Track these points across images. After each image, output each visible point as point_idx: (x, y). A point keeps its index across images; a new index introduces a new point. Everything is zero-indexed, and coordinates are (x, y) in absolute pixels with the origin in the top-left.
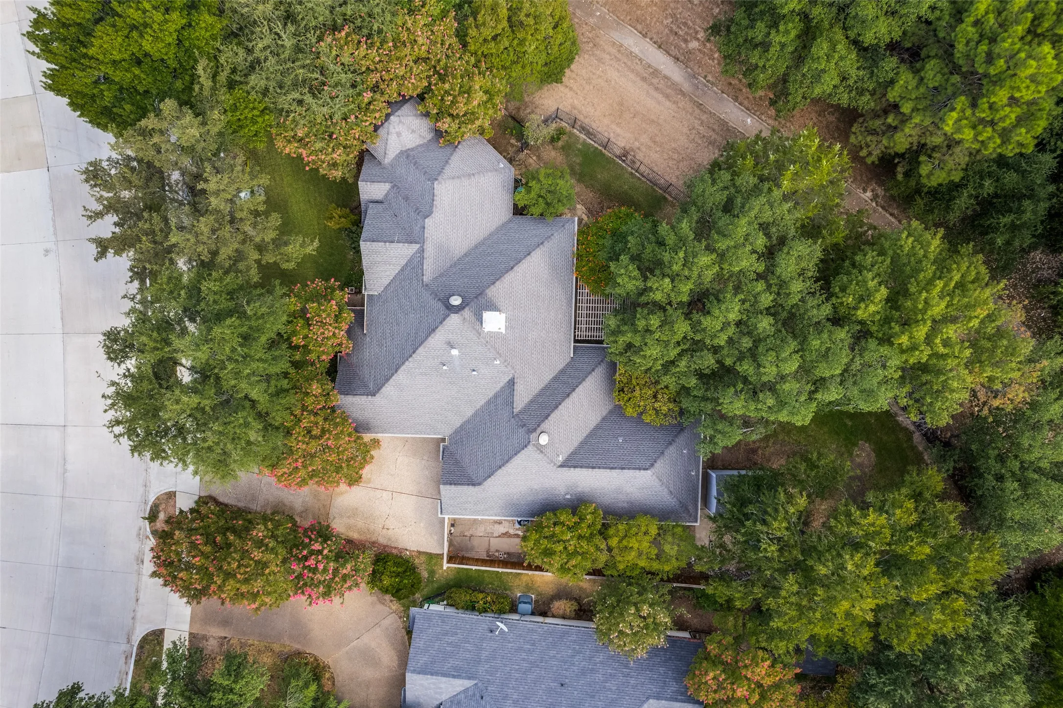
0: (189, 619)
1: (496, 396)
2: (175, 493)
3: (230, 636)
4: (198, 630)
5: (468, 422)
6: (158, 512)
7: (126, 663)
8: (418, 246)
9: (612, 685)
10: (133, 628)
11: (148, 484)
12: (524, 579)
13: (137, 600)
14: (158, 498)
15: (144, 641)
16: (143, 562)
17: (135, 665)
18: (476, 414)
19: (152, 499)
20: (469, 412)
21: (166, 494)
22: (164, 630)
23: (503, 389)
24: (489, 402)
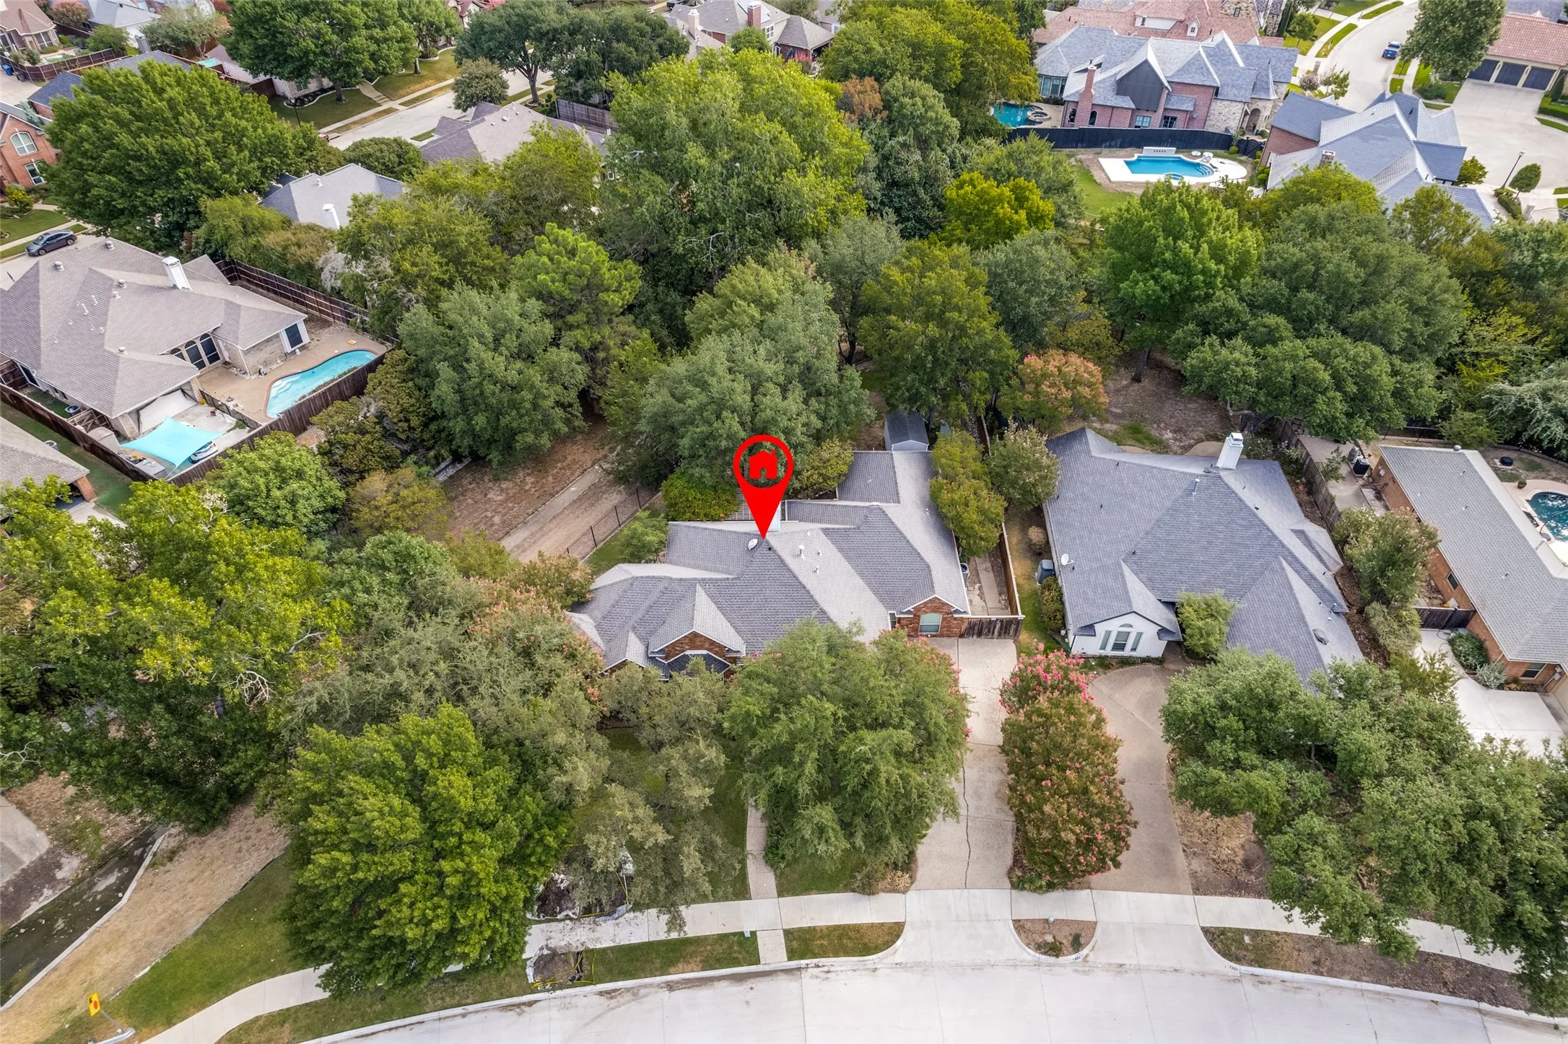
0: (1177, 897)
1: (841, 550)
2: (1016, 922)
3: (1181, 847)
4: (1187, 883)
5: (869, 584)
6: (1046, 944)
7: (1269, 983)
8: (698, 587)
9: (1090, 480)
10: (1215, 974)
11: (1011, 963)
12: (1021, 581)
13: (1176, 970)
14: (1028, 945)
15: (1226, 954)
16: (1121, 965)
17: (1265, 966)
18: (861, 574)
19: (1031, 955)
20: (858, 581)
21: (1019, 934)
22: (1203, 928)
23: (834, 542)
24: (848, 558)
